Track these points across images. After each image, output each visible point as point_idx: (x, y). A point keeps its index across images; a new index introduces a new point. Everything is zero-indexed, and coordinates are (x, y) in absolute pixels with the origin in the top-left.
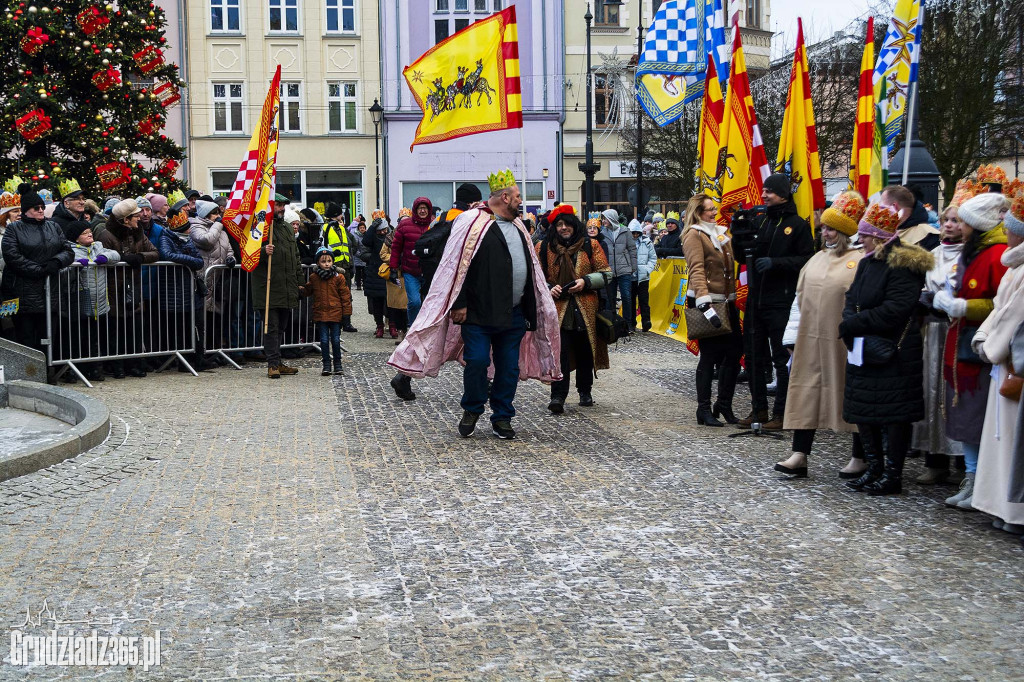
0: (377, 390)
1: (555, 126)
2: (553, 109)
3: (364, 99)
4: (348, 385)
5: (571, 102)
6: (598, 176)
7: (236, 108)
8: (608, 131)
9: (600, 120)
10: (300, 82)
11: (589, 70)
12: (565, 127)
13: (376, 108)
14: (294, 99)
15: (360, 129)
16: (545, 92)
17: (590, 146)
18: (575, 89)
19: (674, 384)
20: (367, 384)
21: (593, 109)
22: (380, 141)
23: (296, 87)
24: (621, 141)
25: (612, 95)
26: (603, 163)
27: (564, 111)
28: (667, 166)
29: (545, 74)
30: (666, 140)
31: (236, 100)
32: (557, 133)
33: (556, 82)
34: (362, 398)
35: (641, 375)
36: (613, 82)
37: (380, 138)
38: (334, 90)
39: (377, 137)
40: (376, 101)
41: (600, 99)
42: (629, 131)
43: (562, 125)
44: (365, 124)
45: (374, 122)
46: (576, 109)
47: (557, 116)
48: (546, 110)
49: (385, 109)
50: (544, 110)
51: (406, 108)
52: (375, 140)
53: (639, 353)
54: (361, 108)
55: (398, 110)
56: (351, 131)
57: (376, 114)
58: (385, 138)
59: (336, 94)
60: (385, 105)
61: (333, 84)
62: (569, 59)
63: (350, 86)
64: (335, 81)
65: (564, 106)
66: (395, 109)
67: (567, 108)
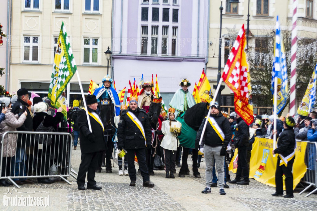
1: (202, 65)
2: (202, 56)
3: (102, 47)
5: (211, 54)
7: (35, 49)
11: (221, 36)
12: (208, 66)
13: (108, 52)
15: (99, 63)
16: (198, 46)
17: (219, 76)
18: (213, 46)
19: (254, 207)
22: (110, 69)
27: (208, 57)
28: (260, 88)
29: (198, 37)
30: (260, 75)
31: (35, 45)
32: (204, 68)
33: (204, 42)
35: (237, 201)
37: (110, 68)
38: (87, 42)
39: (108, 67)
40: (108, 48)
41: (227, 52)
43: (206, 64)
44: (102, 60)
45: (107, 59)
46: (214, 57)
47: (204, 60)
48: (198, 57)
49: (113, 52)
50: (197, 57)
51: (124, 52)
52: (107, 68)
53: (237, 188)
54: (100, 52)
55: (120, 53)
56: (95, 64)
57: (108, 55)
58: (112, 68)
59: (88, 44)
60: (113, 50)
61: (86, 38)
62: (211, 30)
63: (94, 40)
64: (87, 37)
65: (208, 55)
66: (118, 53)
67: (209, 56)
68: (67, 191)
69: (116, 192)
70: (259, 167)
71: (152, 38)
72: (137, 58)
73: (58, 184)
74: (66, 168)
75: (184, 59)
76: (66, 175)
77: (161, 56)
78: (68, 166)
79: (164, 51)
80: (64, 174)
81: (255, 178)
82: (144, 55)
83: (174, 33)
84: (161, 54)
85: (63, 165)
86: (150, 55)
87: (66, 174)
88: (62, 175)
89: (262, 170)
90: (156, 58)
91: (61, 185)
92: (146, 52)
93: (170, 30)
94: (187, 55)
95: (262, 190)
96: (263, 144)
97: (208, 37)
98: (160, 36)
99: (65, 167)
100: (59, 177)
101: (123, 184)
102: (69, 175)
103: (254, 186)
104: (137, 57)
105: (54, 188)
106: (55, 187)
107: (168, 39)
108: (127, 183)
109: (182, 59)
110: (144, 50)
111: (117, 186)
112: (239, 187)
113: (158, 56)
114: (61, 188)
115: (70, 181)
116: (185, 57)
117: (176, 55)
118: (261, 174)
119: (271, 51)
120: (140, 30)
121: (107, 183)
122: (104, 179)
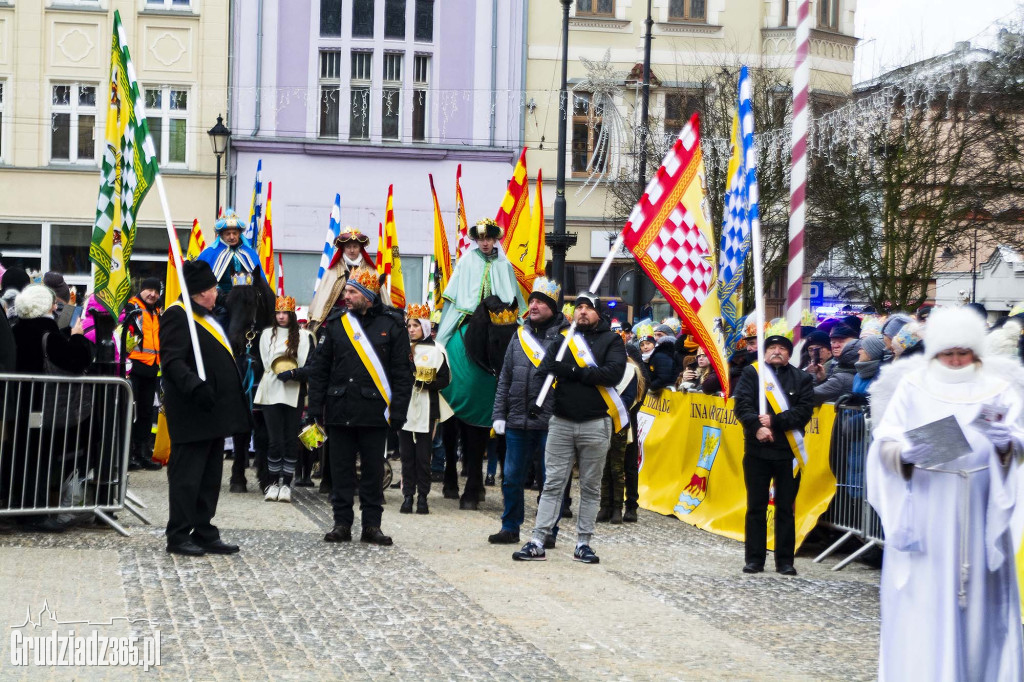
0: (196, 590)
1: (507, 171)
2: (505, 144)
3: (199, 117)
4: (148, 581)
5: (533, 137)
6: (573, 254)
8: (591, 183)
9: (580, 164)
10: (98, 83)
11: (565, 85)
13: (219, 130)
14: (87, 110)
15: (191, 162)
16: (493, 116)
17: (561, 206)
18: (540, 113)
19: (686, 600)
20: (178, 580)
21: (569, 146)
22: (224, 184)
23: (91, 90)
24: (612, 198)
25: (599, 126)
26: (582, 234)
27: (523, 148)
29: (494, 88)
33: (510, 101)
34: (169, 604)
35: (632, 583)
36: (601, 105)
37: (223, 179)
38: (153, 99)
39: (218, 177)
40: (220, 120)
41: (581, 131)
42: (625, 184)
44: (200, 155)
45: (216, 152)
46: (541, 146)
47: (510, 155)
48: (493, 146)
49: (234, 132)
50: (490, 146)
51: (269, 130)
52: (215, 181)
53: (630, 545)
54: (194, 130)
55: (255, 135)
56: (178, 166)
57: (220, 139)
58: (231, 179)
59: (159, 105)
60: (234, 126)
61: (153, 88)
62: (532, 67)
63: (179, 93)
64: (157, 85)
65: (522, 140)
66: (250, 132)
67: (527, 144)
68: (119, 556)
69: (267, 556)
70: (689, 481)
71: (353, 87)
72: (307, 150)
73: (88, 535)
74: (113, 486)
75: (450, 153)
76: (112, 507)
77: (380, 144)
78: (116, 481)
79: (390, 128)
80: (105, 504)
81: (677, 515)
82: (329, 139)
83: (421, 73)
84: (380, 138)
85: (105, 477)
86: (347, 142)
87: (112, 503)
88: (100, 507)
89: (698, 490)
90: (364, 150)
91: (97, 537)
92: (335, 132)
93: (408, 66)
94: (460, 142)
95: (703, 550)
96: (702, 411)
97: (524, 88)
98: (377, 83)
99: (110, 482)
100: (92, 513)
101: (285, 533)
102: (121, 506)
103: (679, 538)
104: (308, 147)
105: (78, 548)
106: (80, 543)
107: (401, 92)
108: (295, 529)
109: (445, 153)
110: (328, 125)
111: (270, 539)
112: (633, 539)
113: (373, 143)
114: (100, 547)
115: (126, 526)
116: (454, 147)
117: (426, 140)
118: (697, 502)
119: (717, 131)
120: (315, 62)
121: (237, 530)
122: (226, 519)
